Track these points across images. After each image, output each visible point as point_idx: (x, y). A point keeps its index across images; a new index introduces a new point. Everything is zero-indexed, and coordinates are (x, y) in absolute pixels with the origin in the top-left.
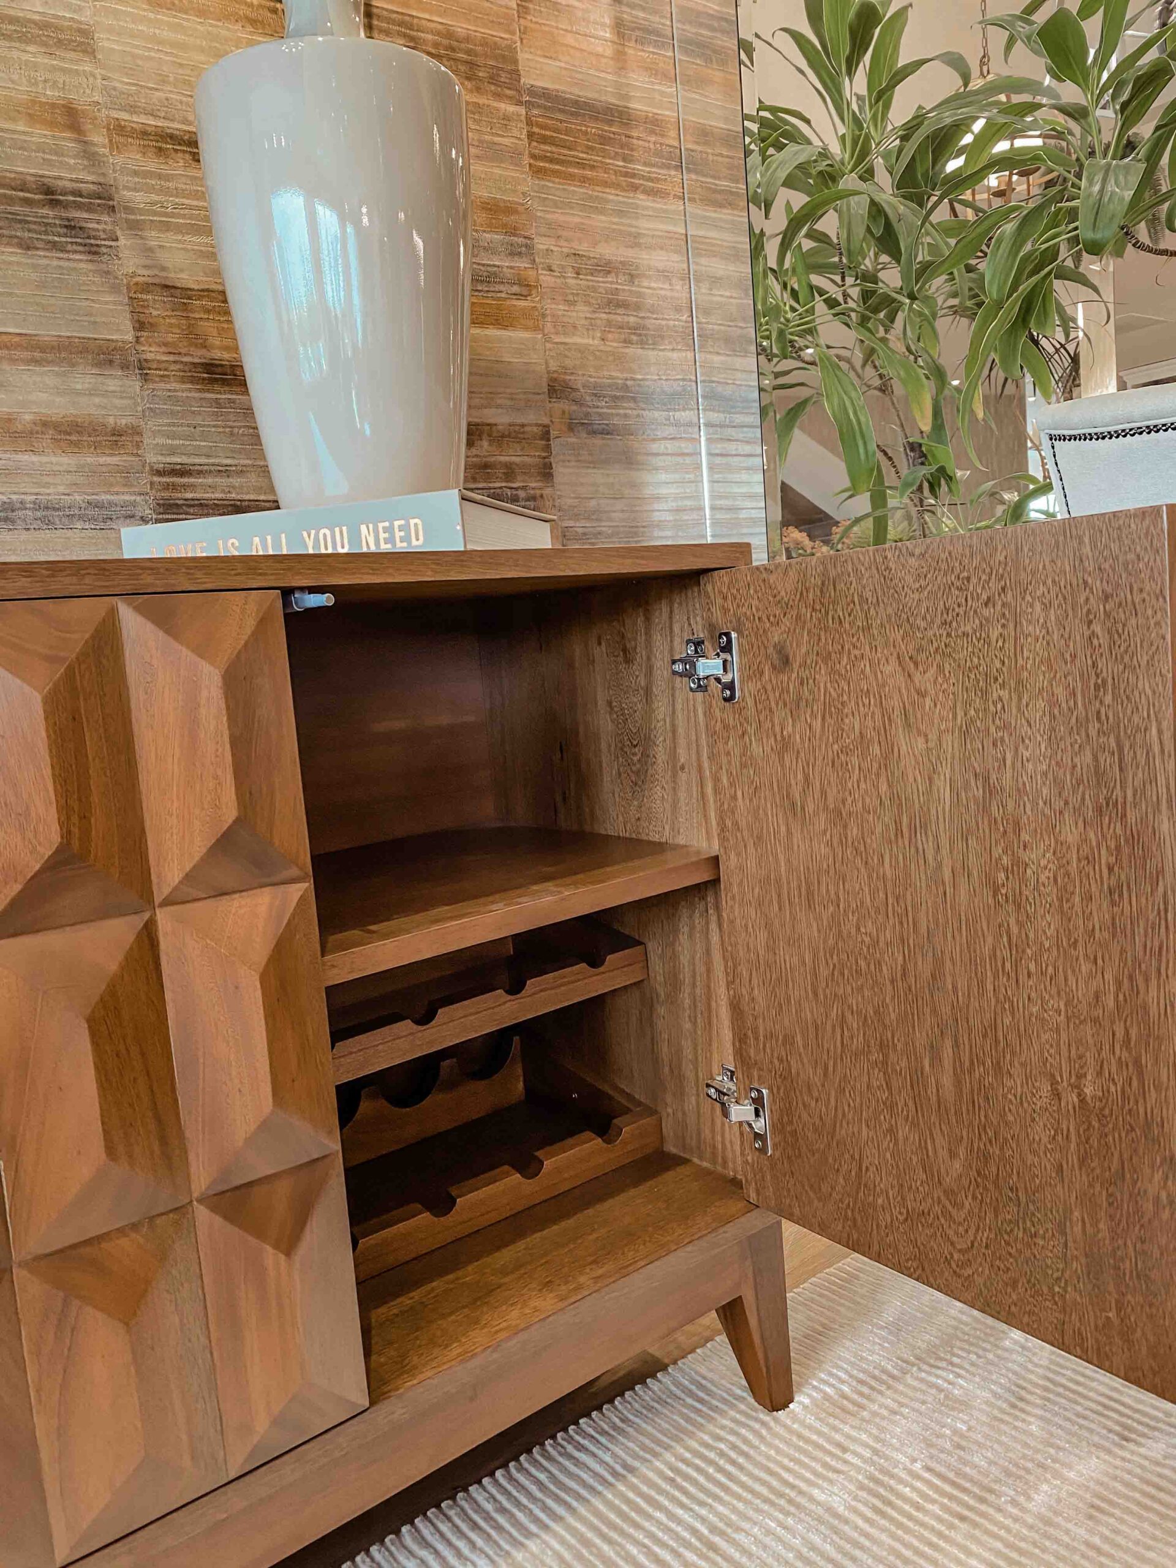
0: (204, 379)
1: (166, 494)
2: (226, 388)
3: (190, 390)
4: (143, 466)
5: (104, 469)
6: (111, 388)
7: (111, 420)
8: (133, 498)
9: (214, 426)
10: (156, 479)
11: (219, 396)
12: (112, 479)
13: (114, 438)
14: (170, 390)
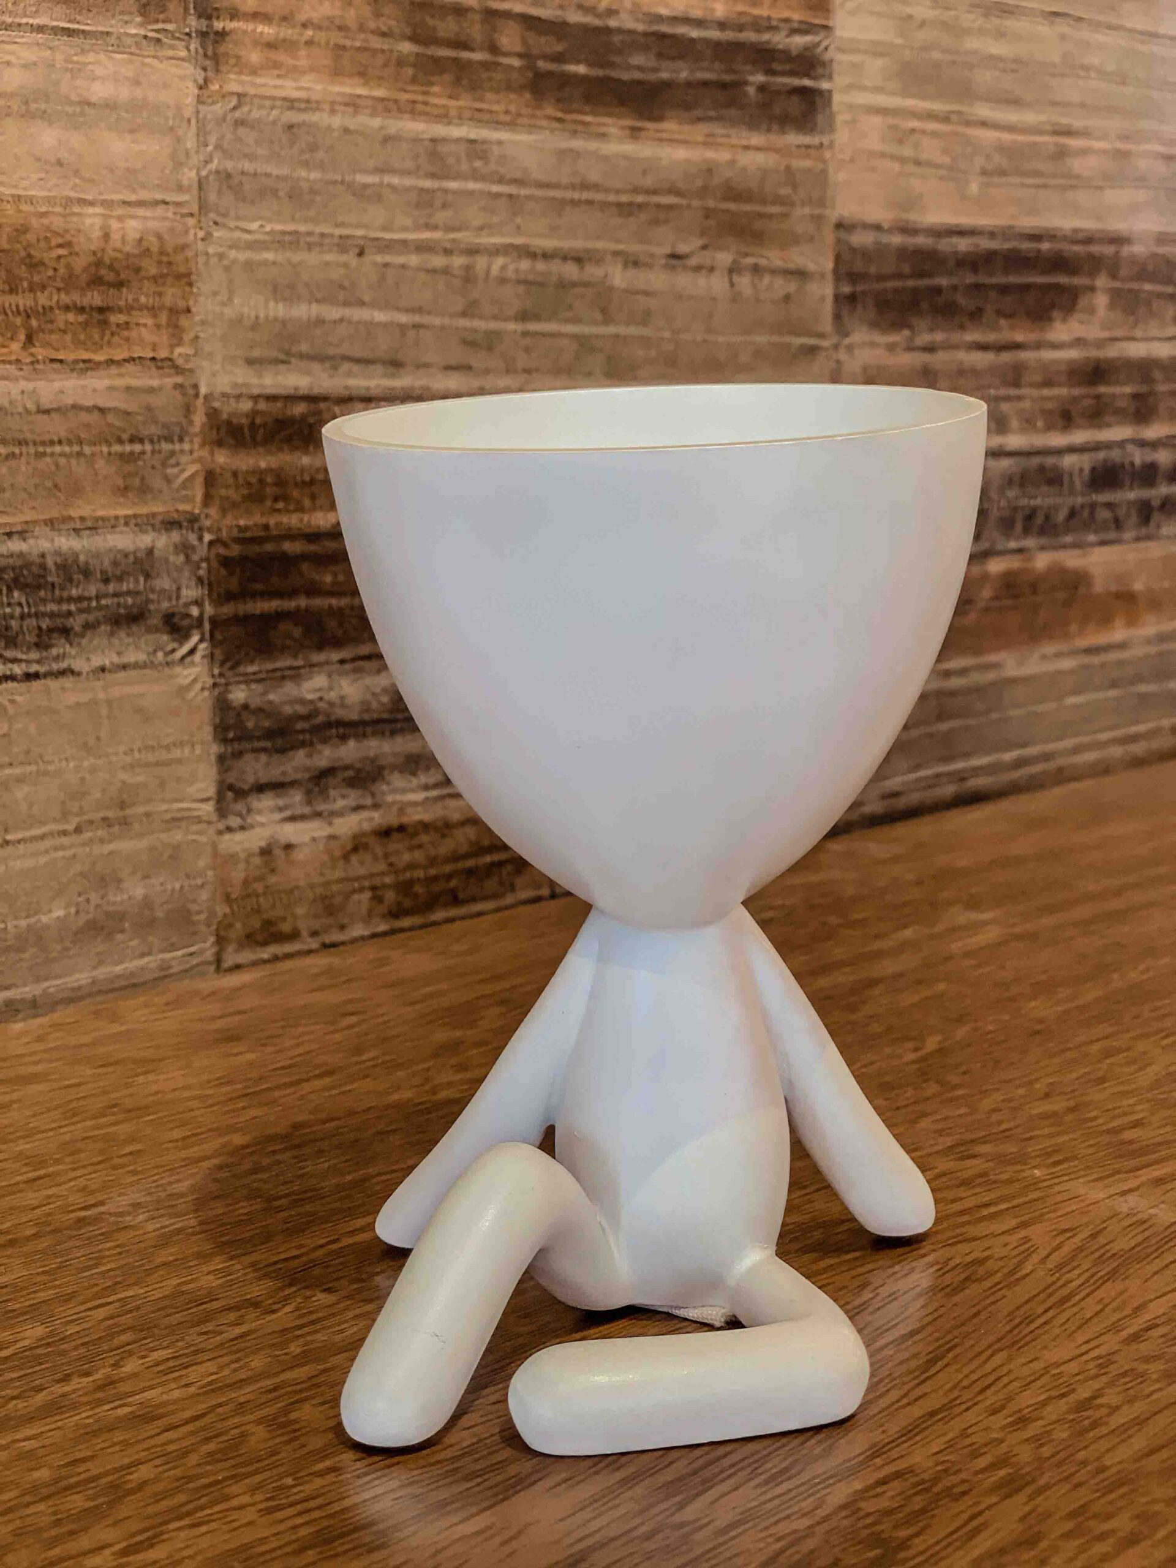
0: (401, 63)
1: (250, 519)
2: (465, 102)
3: (353, 104)
4: (188, 410)
5: (57, 427)
6: (99, 91)
7: (91, 220)
8: (146, 540)
9: (422, 248)
10: (222, 458)
11: (439, 130)
12: (79, 468)
13: (95, 298)
14: (291, 104)
